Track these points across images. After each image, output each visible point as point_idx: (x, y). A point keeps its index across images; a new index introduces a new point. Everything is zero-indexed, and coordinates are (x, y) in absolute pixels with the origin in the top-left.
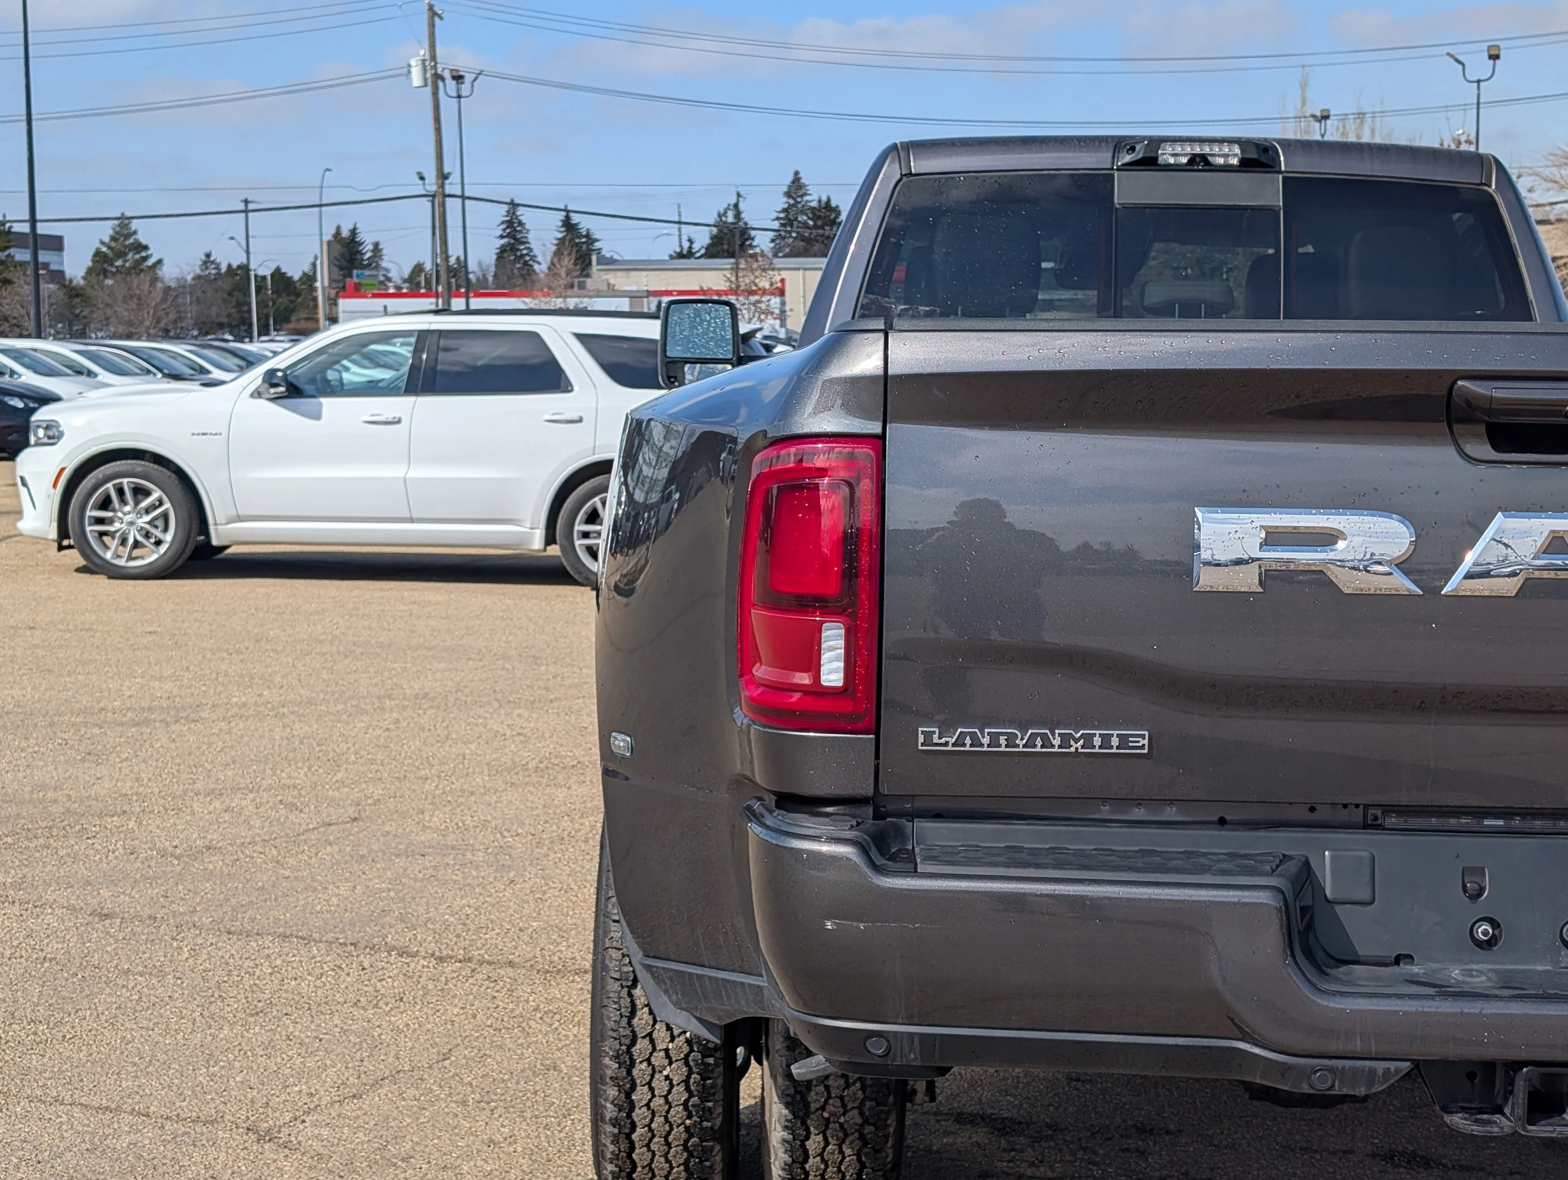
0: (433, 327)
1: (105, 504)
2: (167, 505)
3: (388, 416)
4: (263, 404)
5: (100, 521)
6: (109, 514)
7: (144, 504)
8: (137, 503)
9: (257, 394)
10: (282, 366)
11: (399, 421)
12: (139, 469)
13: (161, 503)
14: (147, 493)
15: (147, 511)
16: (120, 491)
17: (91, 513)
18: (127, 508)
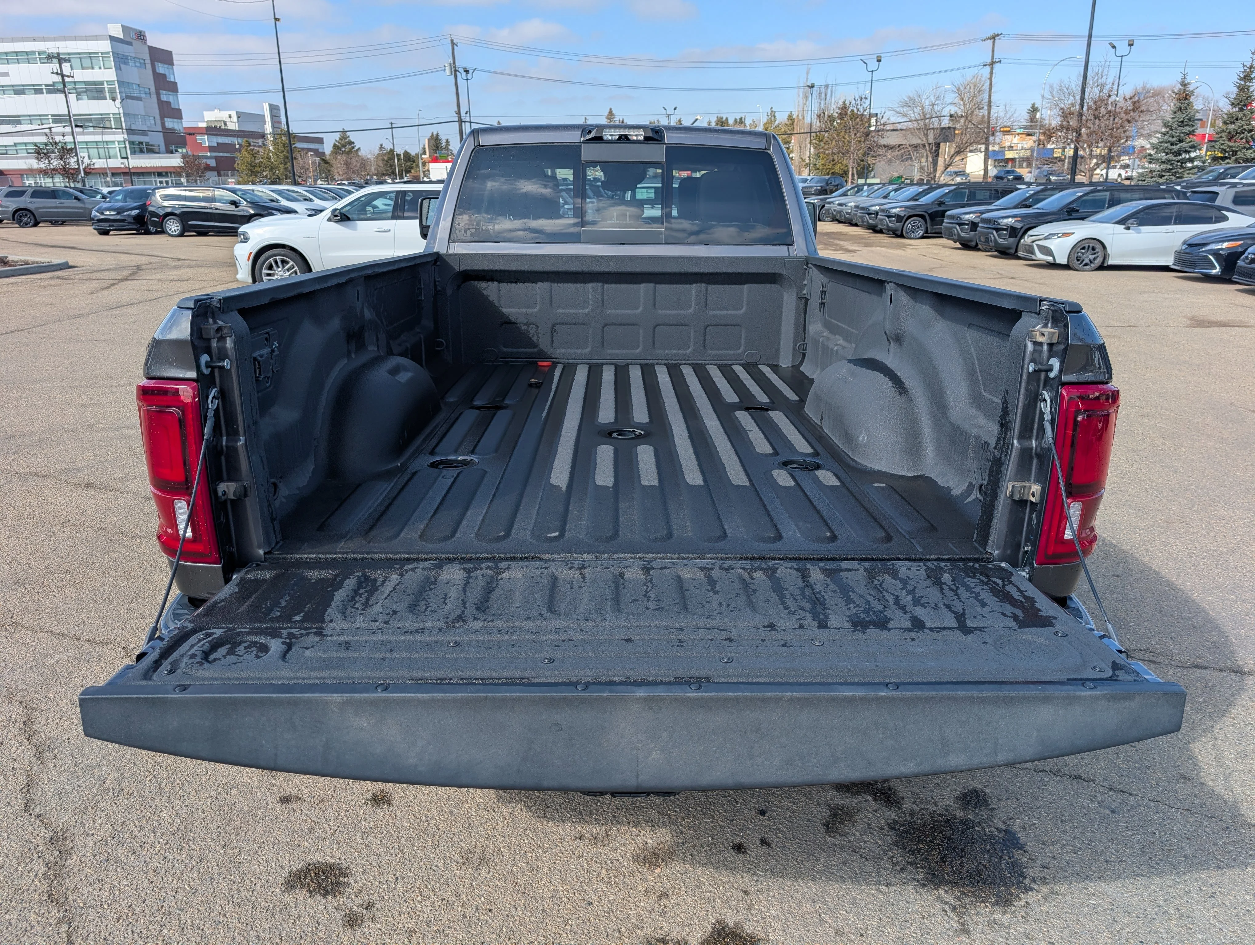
0: (403, 189)
1: (270, 267)
2: (296, 268)
3: (385, 228)
4: (332, 224)
5: (269, 275)
6: (272, 272)
7: (287, 267)
8: (283, 267)
9: (329, 220)
10: (339, 208)
11: (389, 231)
12: (282, 253)
13: (294, 267)
14: (287, 263)
15: (288, 270)
16: (276, 262)
17: (265, 271)
18: (280, 269)
